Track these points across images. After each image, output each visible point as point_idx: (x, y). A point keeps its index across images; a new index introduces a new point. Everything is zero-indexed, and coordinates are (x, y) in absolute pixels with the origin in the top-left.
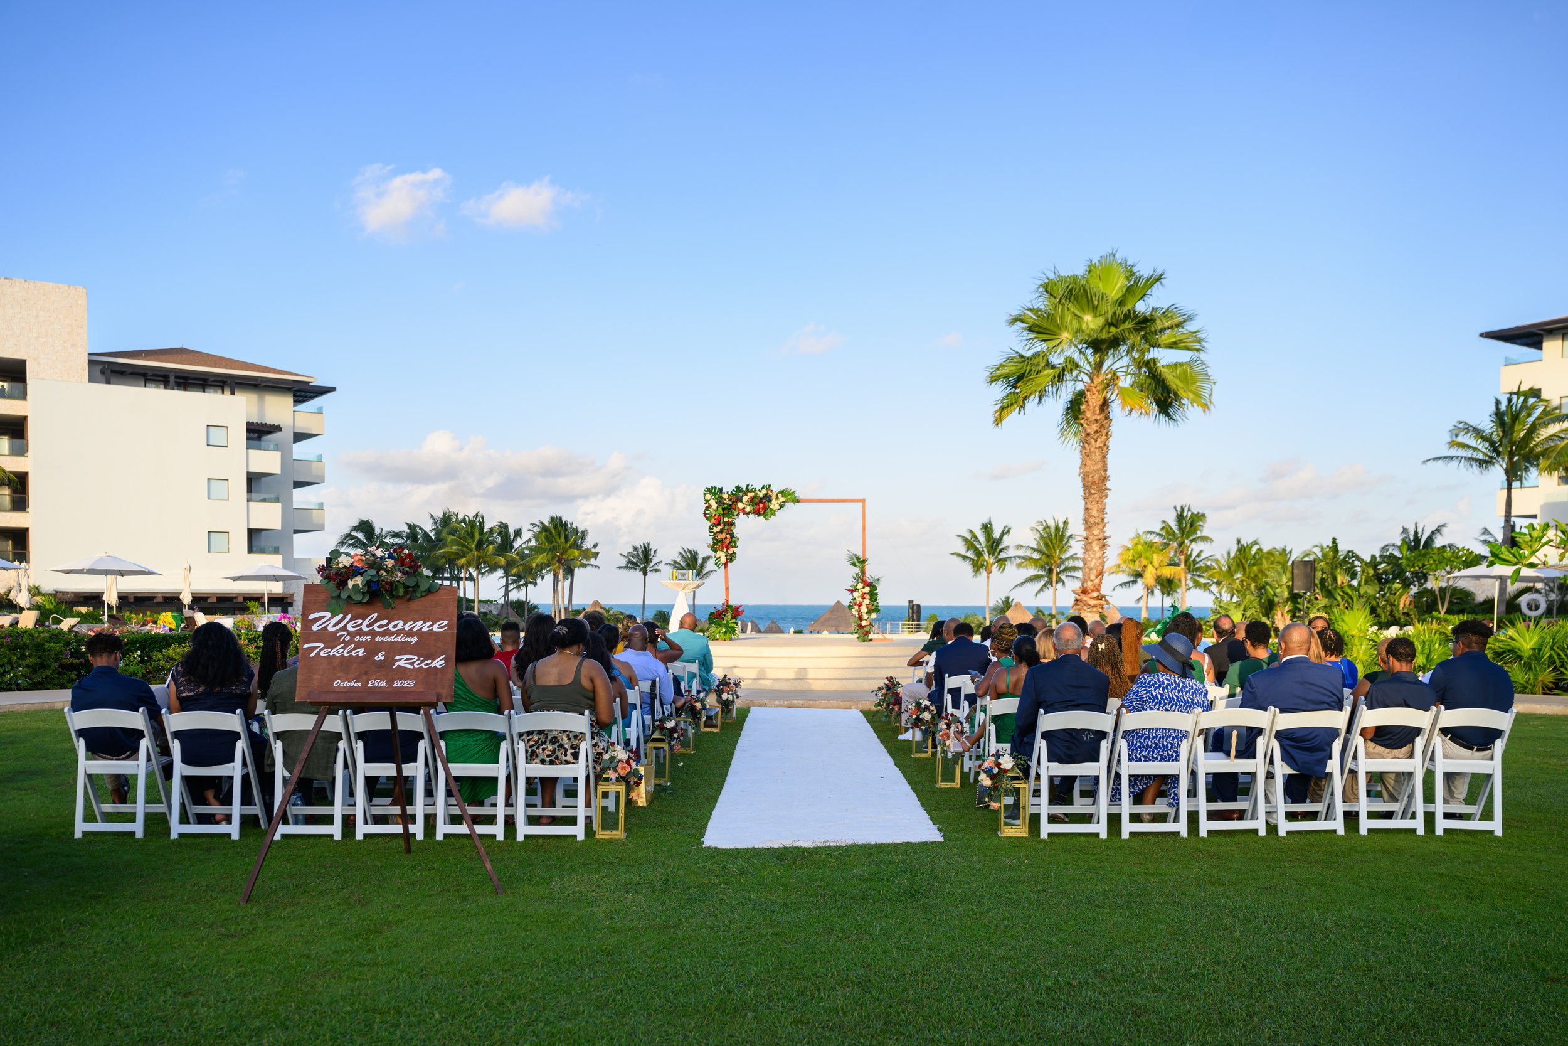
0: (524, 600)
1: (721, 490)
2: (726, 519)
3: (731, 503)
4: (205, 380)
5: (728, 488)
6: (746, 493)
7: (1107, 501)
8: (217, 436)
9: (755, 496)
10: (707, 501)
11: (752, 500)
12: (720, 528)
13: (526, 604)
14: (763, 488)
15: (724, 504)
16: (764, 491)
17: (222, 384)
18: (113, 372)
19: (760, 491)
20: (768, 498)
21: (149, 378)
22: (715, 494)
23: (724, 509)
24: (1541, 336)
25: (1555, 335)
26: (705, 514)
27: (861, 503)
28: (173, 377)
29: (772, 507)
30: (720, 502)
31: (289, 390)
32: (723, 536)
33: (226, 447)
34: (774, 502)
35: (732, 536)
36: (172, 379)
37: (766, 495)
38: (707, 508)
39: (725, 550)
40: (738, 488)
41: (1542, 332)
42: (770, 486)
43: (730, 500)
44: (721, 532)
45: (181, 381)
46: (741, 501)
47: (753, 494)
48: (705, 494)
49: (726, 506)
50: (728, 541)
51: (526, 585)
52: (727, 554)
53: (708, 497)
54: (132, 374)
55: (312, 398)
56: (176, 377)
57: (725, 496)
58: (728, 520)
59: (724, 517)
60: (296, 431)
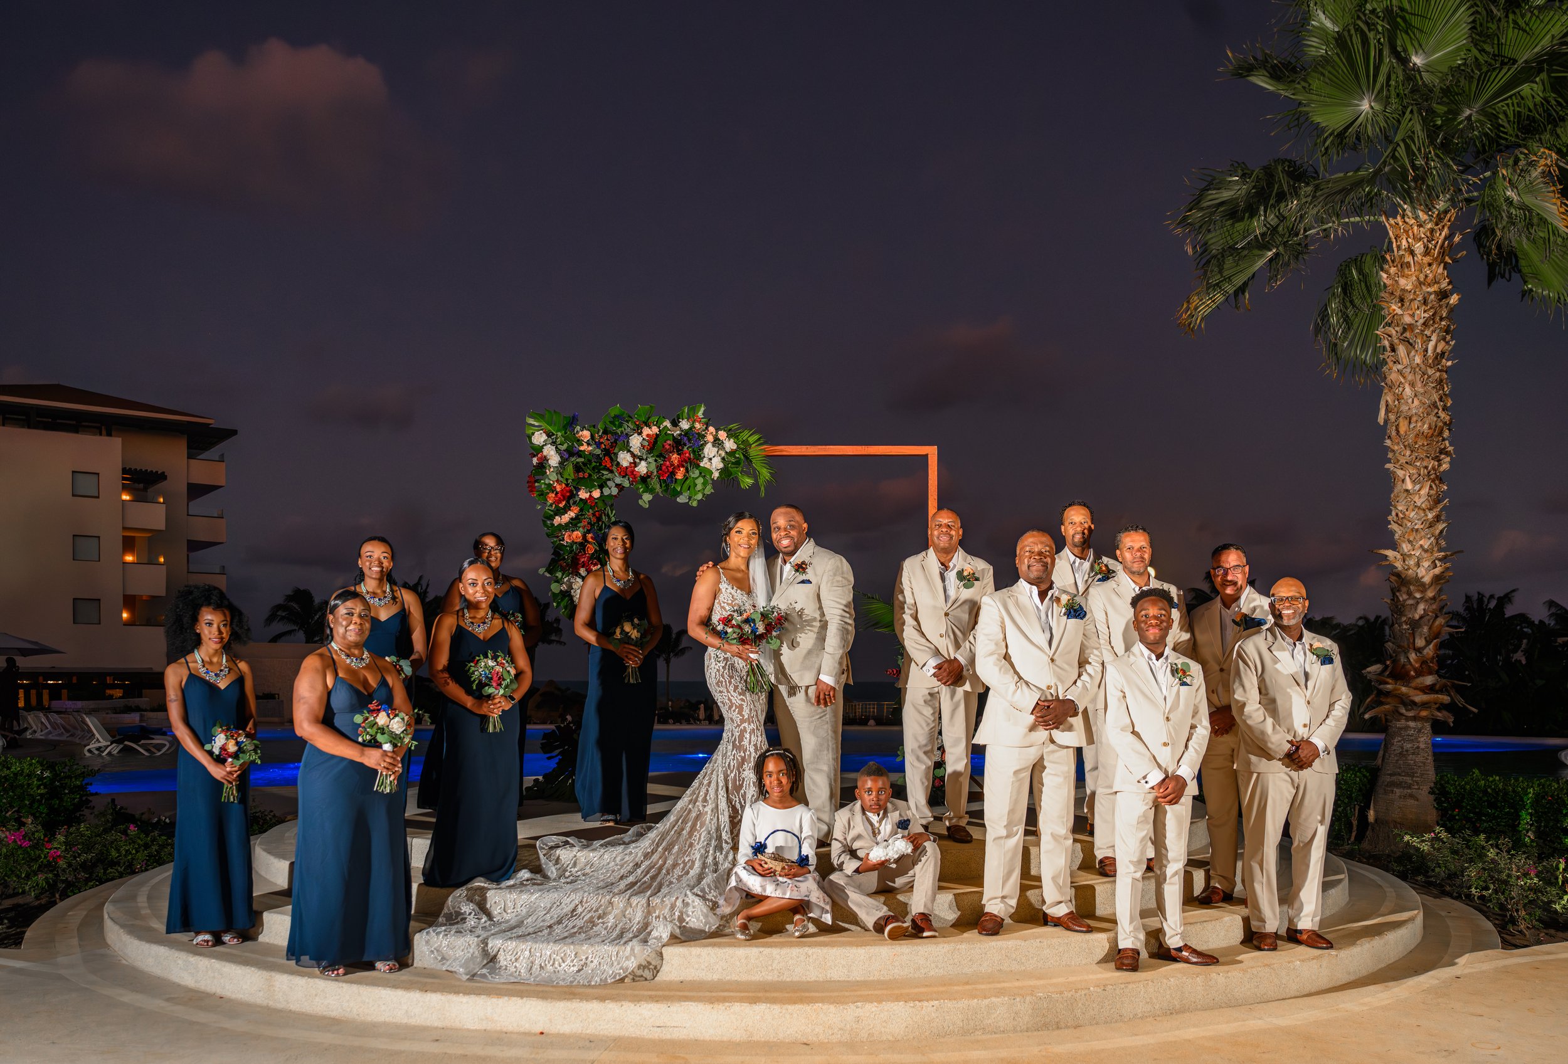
2: (583, 495)
3: (596, 452)
4: (78, 420)
11: (652, 443)
12: (570, 515)
15: (579, 454)
16: (685, 424)
17: (99, 425)
20: (691, 443)
29: (704, 464)
30: (570, 449)
31: (182, 432)
32: (577, 535)
33: (98, 497)
34: (709, 450)
37: (688, 433)
43: (597, 445)
44: (572, 525)
46: (627, 448)
47: (655, 430)
49: (581, 460)
50: (590, 548)
58: (587, 495)
59: (578, 490)
60: (191, 481)
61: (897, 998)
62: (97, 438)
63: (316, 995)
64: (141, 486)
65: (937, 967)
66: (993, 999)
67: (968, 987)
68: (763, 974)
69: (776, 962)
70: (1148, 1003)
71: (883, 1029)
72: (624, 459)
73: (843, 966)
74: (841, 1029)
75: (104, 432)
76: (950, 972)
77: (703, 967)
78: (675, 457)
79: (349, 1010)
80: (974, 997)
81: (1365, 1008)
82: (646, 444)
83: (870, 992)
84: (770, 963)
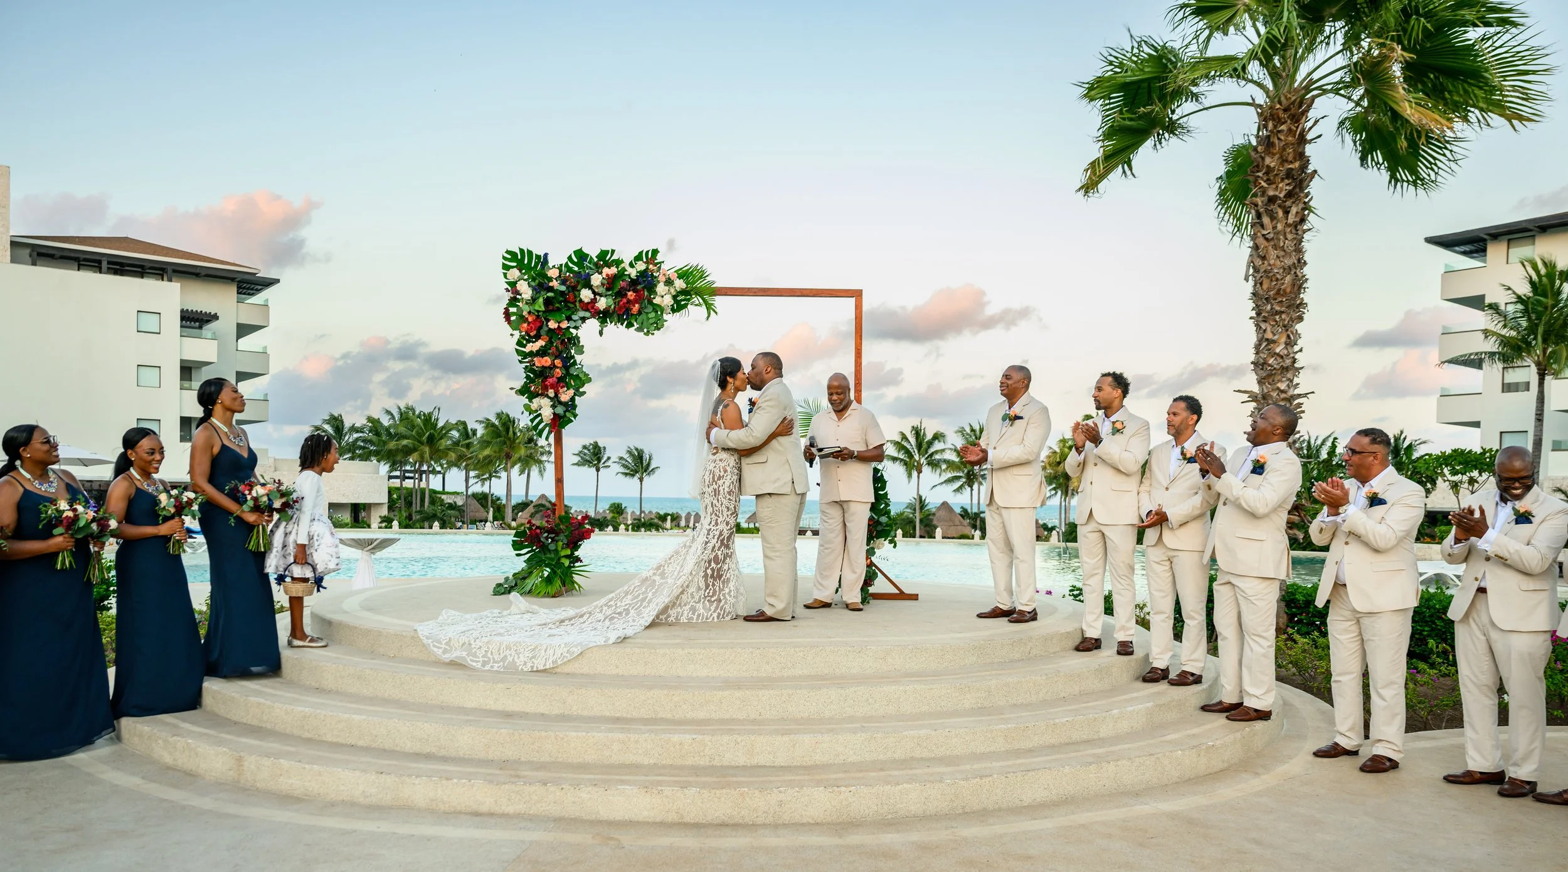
0: (488, 492)
1: (544, 260)
2: (553, 325)
3: (563, 288)
4: (142, 267)
5: (558, 258)
6: (598, 268)
7: (1299, 327)
8: (150, 322)
9: (621, 275)
10: (513, 284)
11: (611, 282)
12: (541, 343)
13: (490, 496)
14: (638, 258)
15: (551, 289)
16: (641, 266)
17: (161, 272)
18: (40, 255)
19: (631, 265)
20: (645, 283)
21: (82, 263)
22: (528, 268)
23: (547, 302)
24: (1484, 240)
25: (1500, 241)
26: (507, 315)
27: (852, 301)
28: (106, 262)
29: (657, 301)
30: (541, 284)
31: (233, 280)
32: (547, 361)
33: (159, 333)
34: (661, 288)
35: (568, 363)
36: (104, 265)
37: (643, 274)
38: (513, 301)
39: (551, 393)
40: (581, 255)
41: (1486, 237)
42: (655, 252)
43: (563, 282)
44: (542, 353)
45: (118, 267)
46: (588, 286)
47: (613, 270)
48: (506, 267)
49: (550, 294)
50: (558, 372)
51: (490, 478)
52: (556, 401)
53: (514, 274)
54: (63, 258)
55: (259, 291)
56: (109, 263)
57: (553, 273)
58: (556, 326)
59: (548, 321)
60: (240, 322)
61: (818, 783)
62: (160, 283)
63: (281, 775)
64: (197, 324)
65: (855, 753)
66: (905, 785)
67: (883, 773)
68: (696, 759)
69: (707, 748)
70: (1045, 789)
71: (803, 813)
72: (586, 295)
73: (769, 753)
74: (764, 812)
75: (165, 278)
76: (867, 759)
77: (640, 752)
78: (631, 295)
79: (311, 789)
80: (888, 783)
81: (1240, 795)
82: (606, 282)
83: (793, 778)
84: (702, 749)
